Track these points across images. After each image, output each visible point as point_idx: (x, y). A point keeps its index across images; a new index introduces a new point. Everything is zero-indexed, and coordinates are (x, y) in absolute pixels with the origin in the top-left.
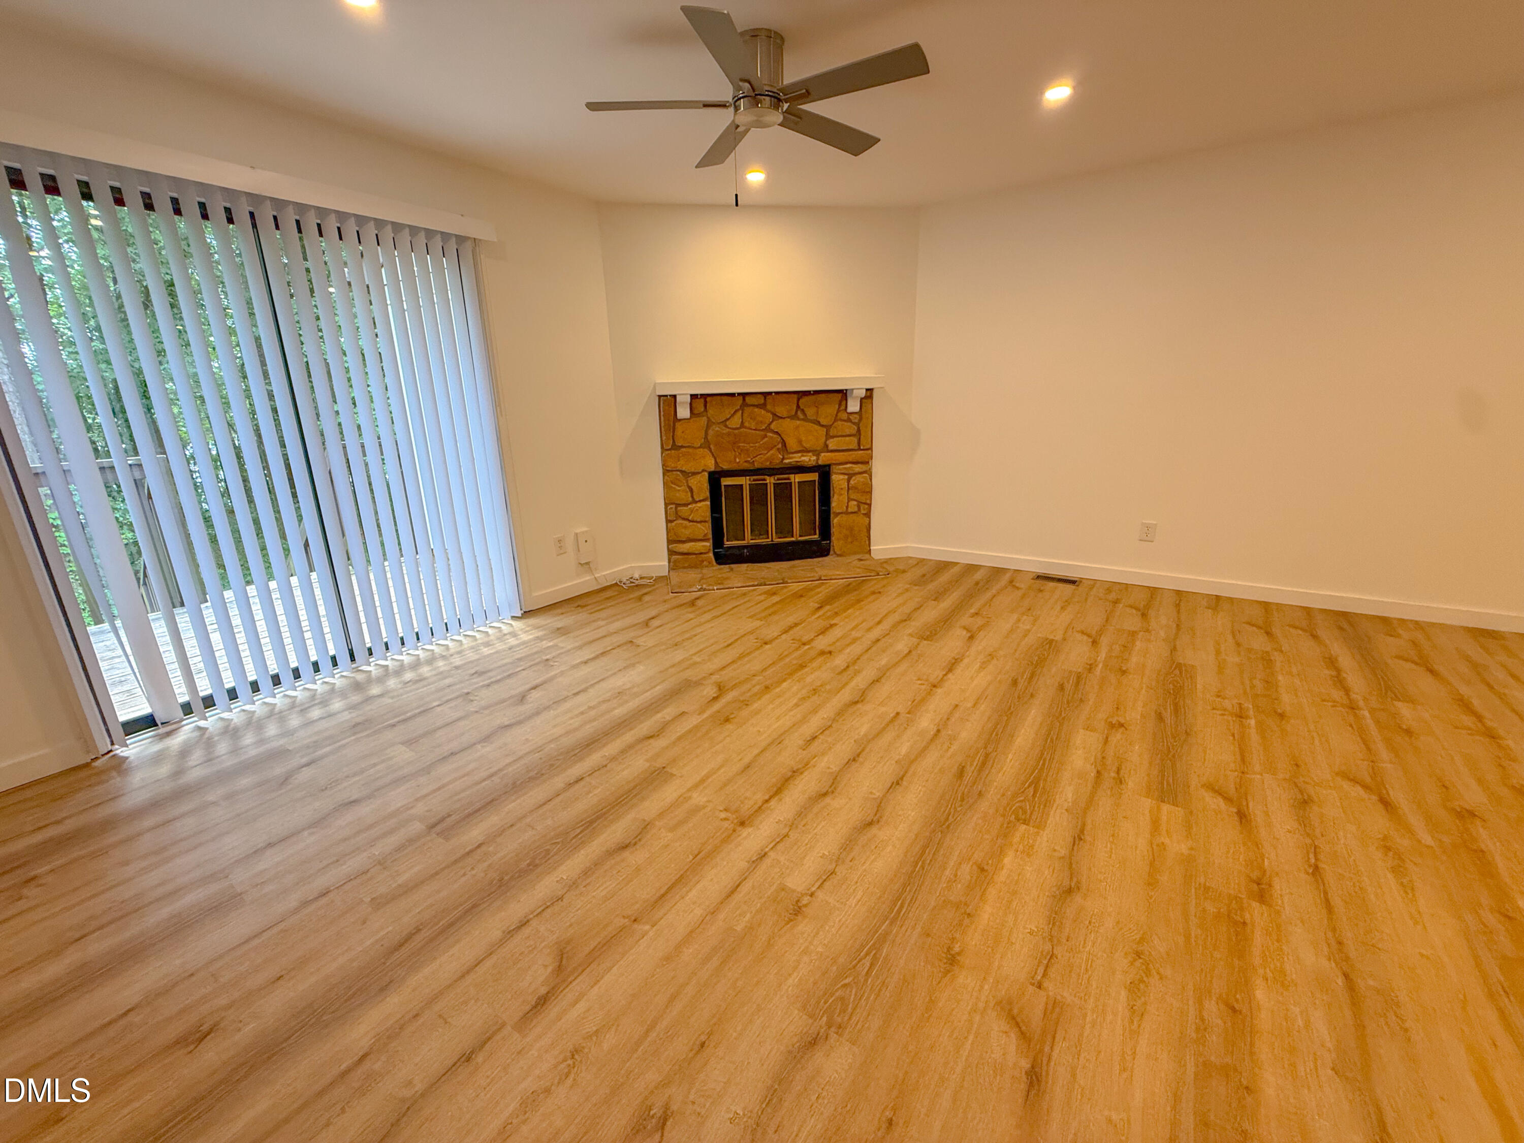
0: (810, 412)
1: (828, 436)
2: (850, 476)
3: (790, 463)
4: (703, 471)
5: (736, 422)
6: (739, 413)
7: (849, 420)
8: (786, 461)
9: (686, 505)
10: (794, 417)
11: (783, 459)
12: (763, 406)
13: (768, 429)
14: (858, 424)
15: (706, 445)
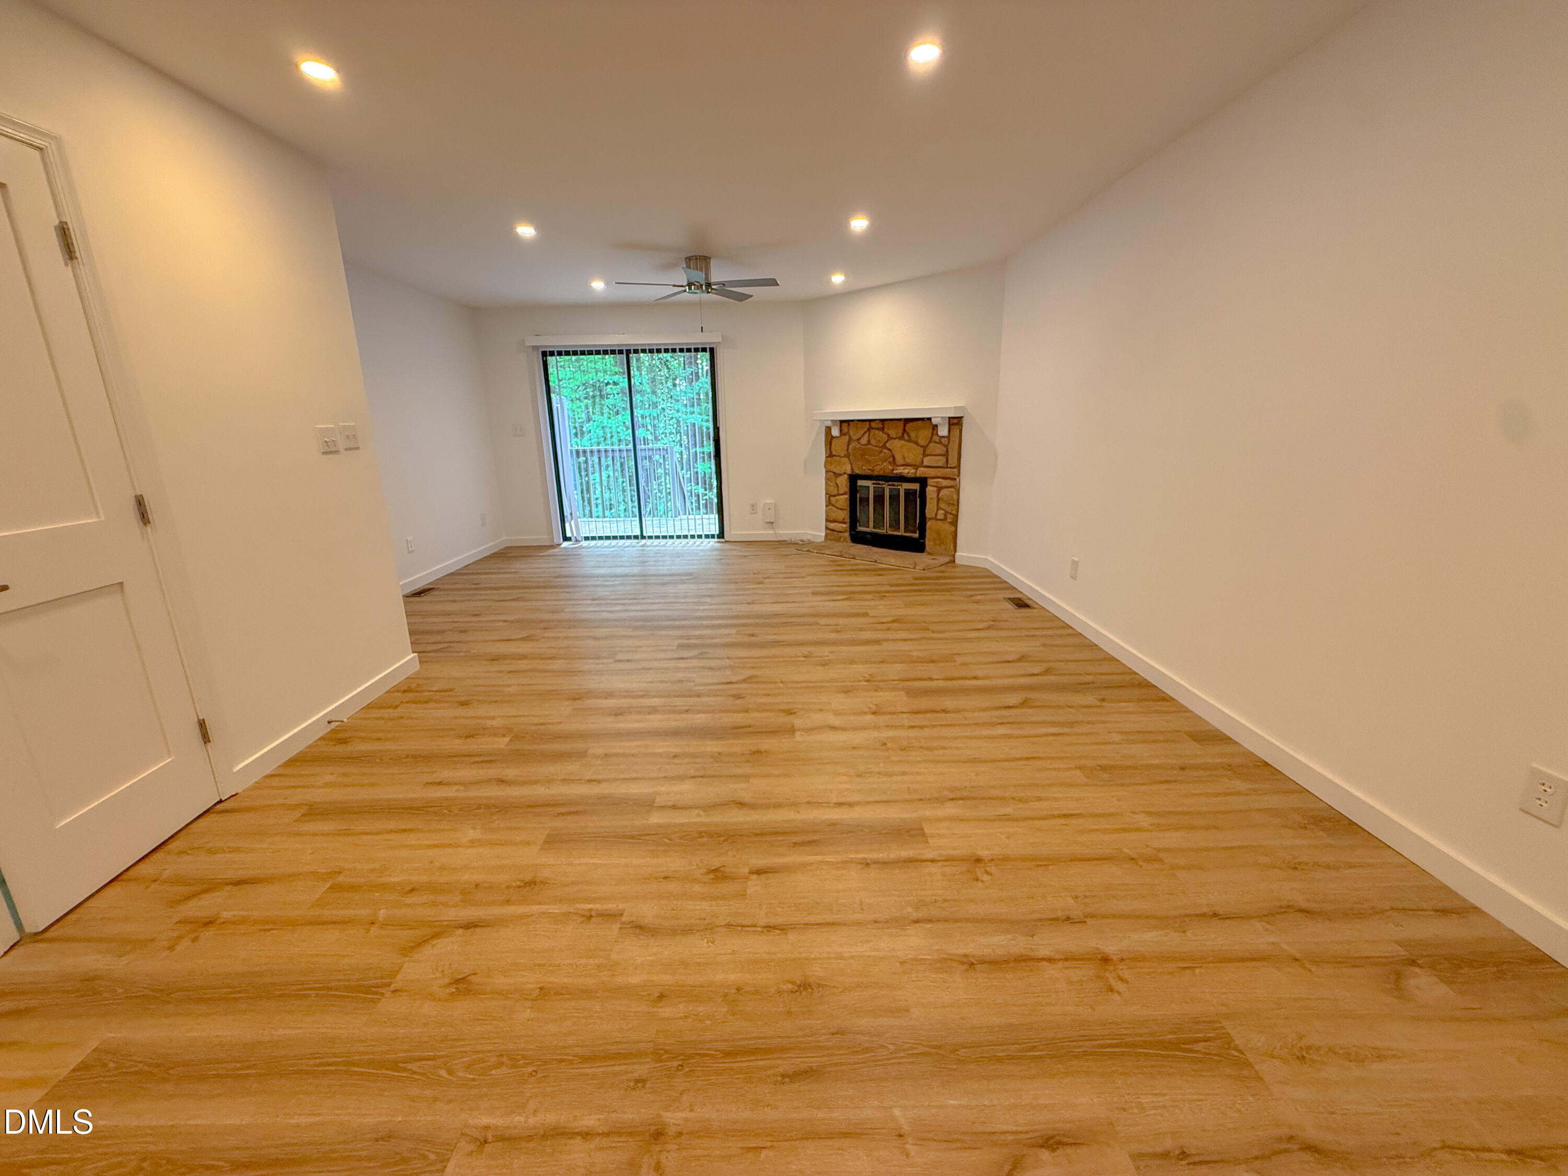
0: (913, 435)
1: (925, 455)
2: (940, 489)
3: (896, 474)
4: (845, 473)
5: (864, 440)
6: (867, 434)
7: (940, 443)
8: (895, 472)
9: (834, 496)
10: (902, 438)
11: (893, 470)
12: (882, 429)
13: (884, 446)
14: (946, 446)
15: (847, 456)
